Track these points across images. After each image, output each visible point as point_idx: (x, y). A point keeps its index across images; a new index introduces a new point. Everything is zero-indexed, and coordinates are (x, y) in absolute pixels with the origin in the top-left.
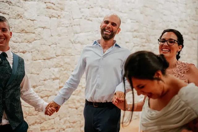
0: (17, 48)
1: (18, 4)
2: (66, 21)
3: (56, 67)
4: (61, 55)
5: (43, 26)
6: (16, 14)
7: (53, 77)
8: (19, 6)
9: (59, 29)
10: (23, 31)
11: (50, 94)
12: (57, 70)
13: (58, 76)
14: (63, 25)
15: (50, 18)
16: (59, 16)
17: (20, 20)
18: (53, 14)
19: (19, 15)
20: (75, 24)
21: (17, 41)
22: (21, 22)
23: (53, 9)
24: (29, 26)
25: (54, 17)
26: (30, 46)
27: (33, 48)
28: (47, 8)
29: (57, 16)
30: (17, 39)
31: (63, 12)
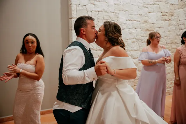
0: (143, 40)
1: (145, 15)
2: (174, 22)
5: (159, 26)
6: (144, 21)
8: (146, 16)
9: (169, 28)
10: (147, 30)
14: (172, 25)
15: (164, 21)
16: (170, 20)
17: (146, 24)
18: (166, 19)
19: (145, 21)
20: (181, 23)
21: (143, 36)
22: (146, 25)
23: (167, 16)
24: (151, 27)
25: (167, 20)
28: (163, 15)
29: (169, 20)
30: (143, 35)
31: (173, 17)
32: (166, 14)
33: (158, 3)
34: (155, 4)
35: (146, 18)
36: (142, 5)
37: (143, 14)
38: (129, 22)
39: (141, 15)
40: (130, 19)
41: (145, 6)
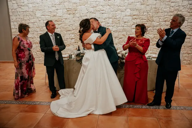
1: (54, 12)
2: (78, 15)
3: (73, 34)
4: (75, 29)
5: (65, 18)
6: (53, 15)
7: (71, 38)
9: (74, 19)
11: (70, 44)
12: (73, 35)
13: (74, 38)
14: (76, 17)
15: (69, 15)
17: (55, 17)
23: (71, 11)
24: (59, 19)
25: (71, 14)
26: (60, 26)
27: (61, 27)
28: (68, 11)
29: (73, 13)
31: (76, 12)
32: (70, 10)
33: (63, 3)
34: (61, 4)
35: (55, 14)
36: (51, 5)
37: (52, 11)
38: (43, 16)
39: (51, 12)
40: (43, 15)
41: (53, 6)
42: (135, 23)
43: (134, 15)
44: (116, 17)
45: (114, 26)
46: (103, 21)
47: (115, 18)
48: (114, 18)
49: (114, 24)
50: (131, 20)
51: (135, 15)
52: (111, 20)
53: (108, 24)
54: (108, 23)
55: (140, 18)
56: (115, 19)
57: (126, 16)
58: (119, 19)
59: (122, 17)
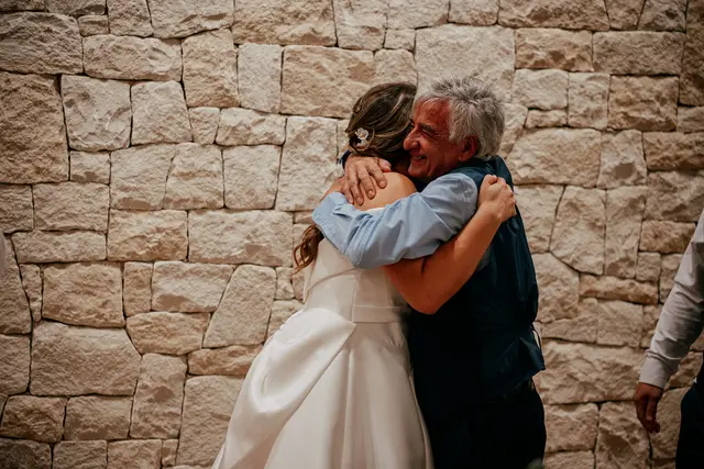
42: (554, 116)
43: (541, 17)
44: (326, 29)
45: (300, 140)
46: (160, 67)
47: (310, 38)
48: (302, 29)
49: (298, 123)
50: (508, 76)
51: (559, 13)
52: (262, 55)
53: (231, 117)
54: (226, 102)
55: (611, 50)
56: (317, 54)
57: (446, 20)
58: (365, 57)
59: (409, 34)
